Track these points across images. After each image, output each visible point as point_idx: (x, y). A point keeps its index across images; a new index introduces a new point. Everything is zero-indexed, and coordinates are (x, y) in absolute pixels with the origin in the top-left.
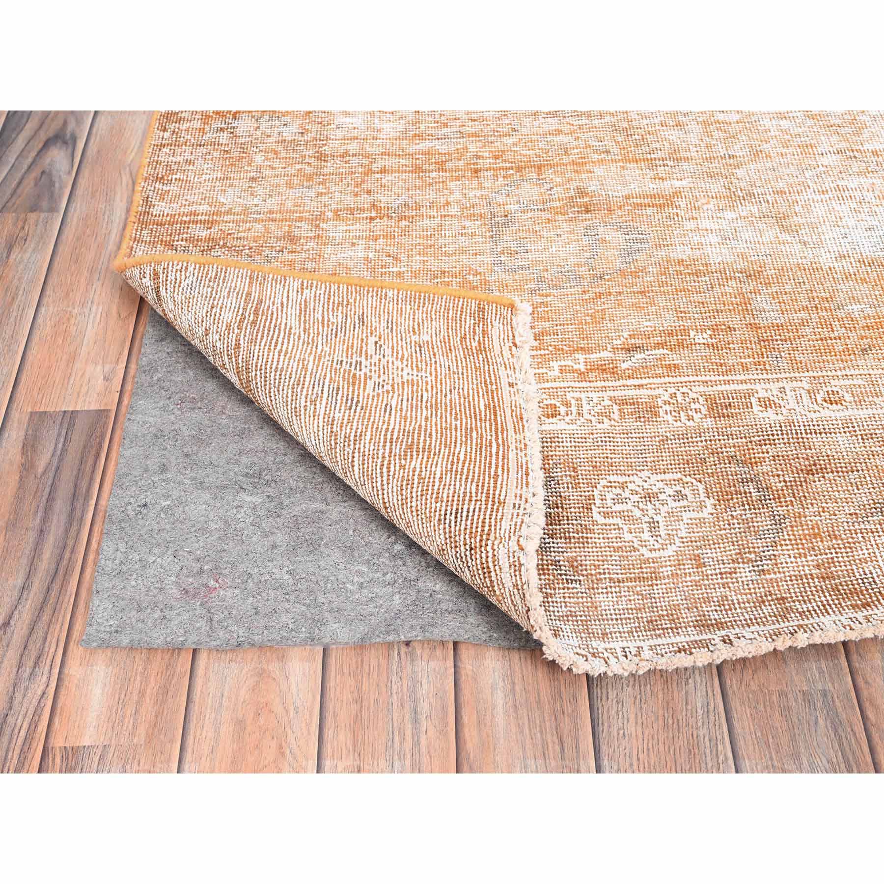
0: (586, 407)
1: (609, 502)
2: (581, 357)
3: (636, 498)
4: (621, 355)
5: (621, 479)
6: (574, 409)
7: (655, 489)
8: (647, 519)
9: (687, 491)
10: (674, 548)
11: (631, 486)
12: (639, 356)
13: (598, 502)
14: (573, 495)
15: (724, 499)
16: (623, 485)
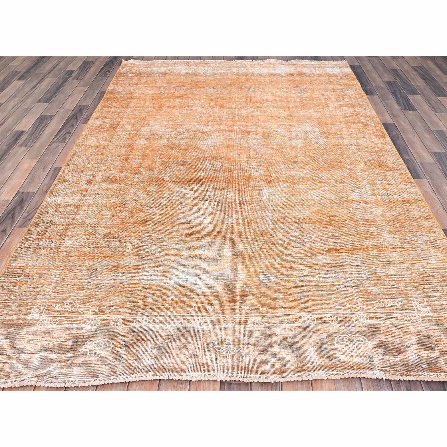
0: (93, 321)
1: (88, 345)
2: (98, 308)
3: (94, 345)
4: (108, 308)
5: (93, 340)
6: (90, 322)
7: (100, 343)
8: (95, 350)
9: (108, 344)
10: (98, 358)
11: (95, 342)
12: (112, 309)
13: (85, 345)
14: (79, 343)
15: (115, 346)
16: (93, 342)
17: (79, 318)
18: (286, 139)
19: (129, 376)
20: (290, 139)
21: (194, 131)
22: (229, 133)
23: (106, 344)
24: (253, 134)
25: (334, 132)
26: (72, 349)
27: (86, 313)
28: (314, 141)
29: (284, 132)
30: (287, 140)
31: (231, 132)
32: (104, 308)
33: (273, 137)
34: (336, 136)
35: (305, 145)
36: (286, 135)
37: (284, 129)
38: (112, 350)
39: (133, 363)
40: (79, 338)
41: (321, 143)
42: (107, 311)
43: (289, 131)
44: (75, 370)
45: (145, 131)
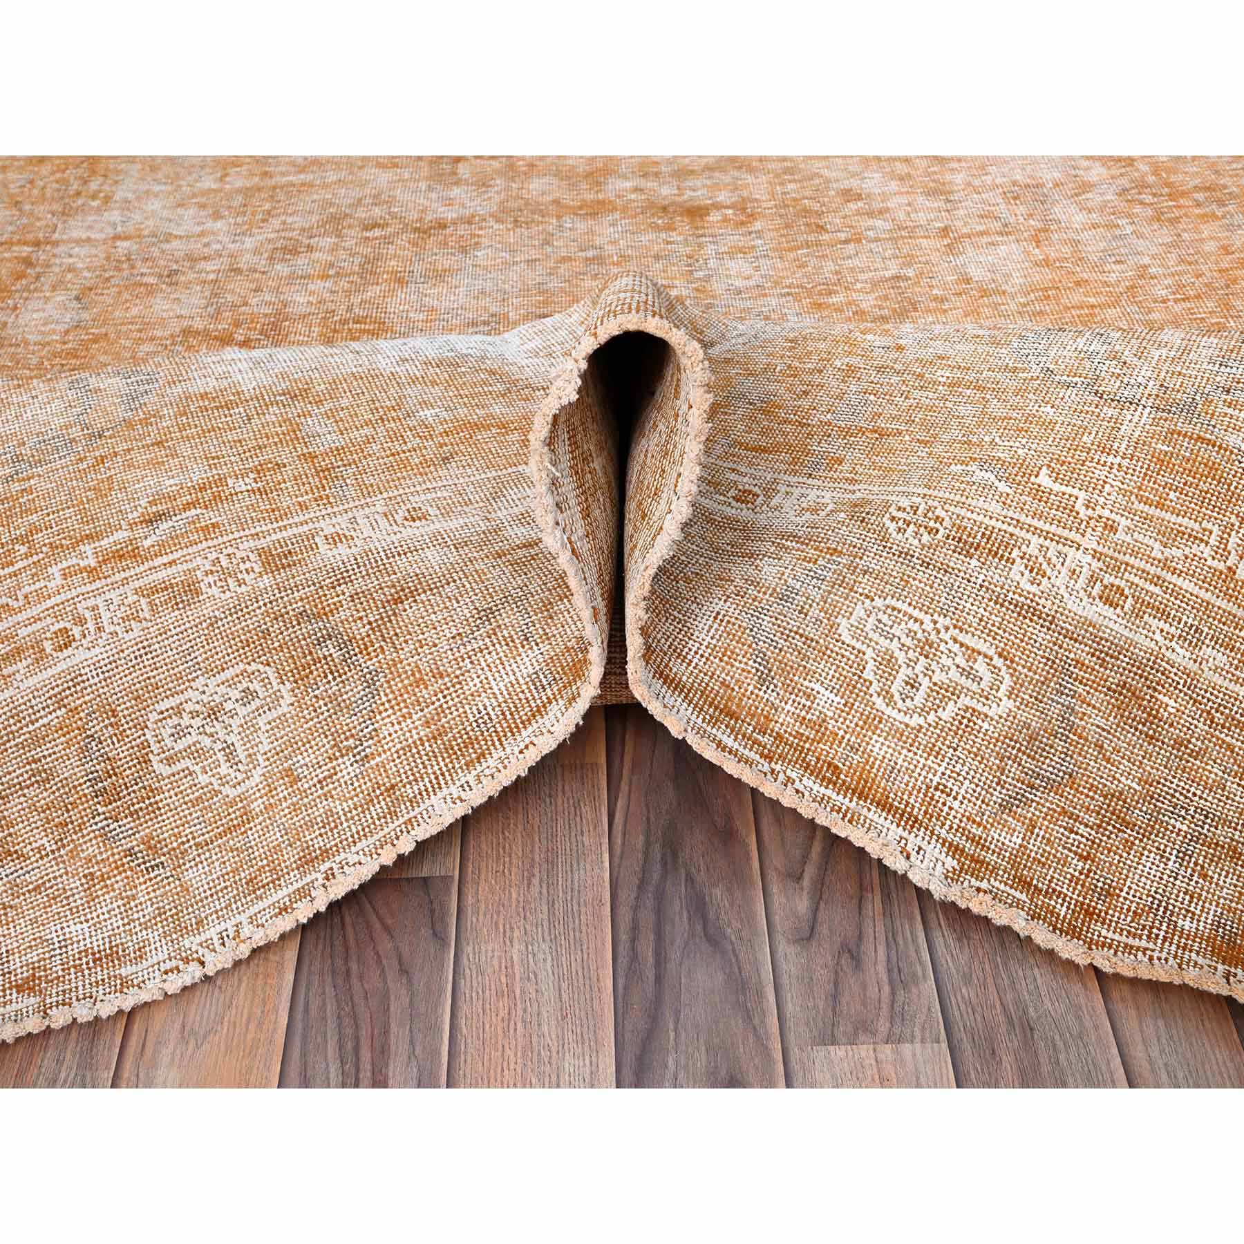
17: (23, 632)
18: (924, 242)
19: (471, 778)
20: (951, 239)
21: (375, 225)
22: (581, 226)
23: (249, 695)
24: (725, 220)
25: (1197, 181)
26: (108, 796)
27: (41, 596)
28: (1094, 245)
29: (904, 200)
30: (930, 246)
31: (593, 215)
32: (120, 535)
33: (842, 236)
34: (1221, 203)
35: (1048, 274)
36: (921, 218)
37: (901, 179)
38: (298, 704)
39: (440, 712)
40: (95, 728)
41: (1146, 260)
42: (147, 543)
43: (932, 193)
44: (194, 876)
45: (79, 242)
